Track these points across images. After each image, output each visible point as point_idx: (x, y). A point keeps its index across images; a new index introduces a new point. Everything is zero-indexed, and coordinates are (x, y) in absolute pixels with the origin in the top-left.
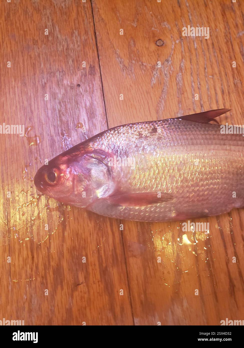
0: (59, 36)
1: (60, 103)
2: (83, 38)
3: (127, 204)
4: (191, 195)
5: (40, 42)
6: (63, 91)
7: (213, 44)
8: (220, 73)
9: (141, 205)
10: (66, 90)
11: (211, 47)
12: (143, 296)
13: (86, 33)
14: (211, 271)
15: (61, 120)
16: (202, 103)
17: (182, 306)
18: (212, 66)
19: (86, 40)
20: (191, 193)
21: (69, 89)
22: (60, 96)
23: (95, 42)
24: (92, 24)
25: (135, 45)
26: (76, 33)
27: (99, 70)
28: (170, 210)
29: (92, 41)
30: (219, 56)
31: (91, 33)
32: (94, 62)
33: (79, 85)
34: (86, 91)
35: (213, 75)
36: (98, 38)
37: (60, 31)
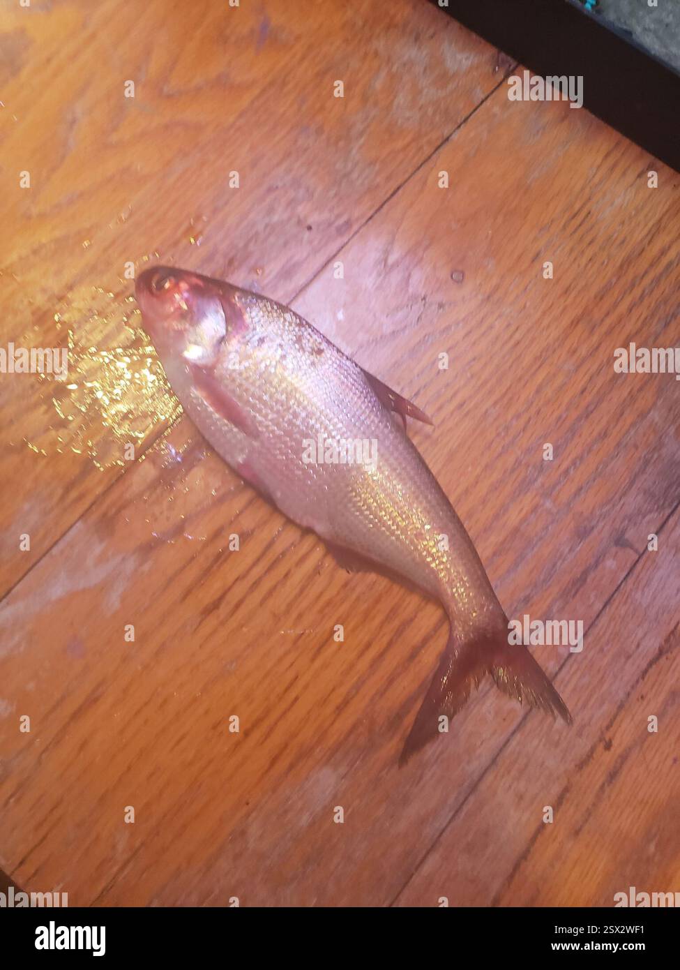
0: (354, 152)
1: (267, 226)
2: (378, 180)
3: (204, 394)
4: (279, 457)
5: (324, 137)
6: (285, 216)
7: (518, 343)
8: (486, 382)
9: (218, 411)
10: (289, 219)
11: (512, 342)
12: (114, 510)
13: (388, 178)
14: (212, 566)
15: (246, 246)
16: (422, 392)
17: (141, 565)
18: (486, 364)
19: (378, 186)
20: (282, 454)
21: (294, 220)
22: (276, 218)
23: (385, 199)
24: (407, 176)
25: (427, 248)
26: (377, 167)
27: (351, 235)
28: (242, 450)
29: (382, 194)
30: (508, 364)
31: (393, 185)
32: (357, 220)
33: (310, 228)
34: (310, 242)
35: (472, 376)
36: (395, 198)
37: (361, 148)
